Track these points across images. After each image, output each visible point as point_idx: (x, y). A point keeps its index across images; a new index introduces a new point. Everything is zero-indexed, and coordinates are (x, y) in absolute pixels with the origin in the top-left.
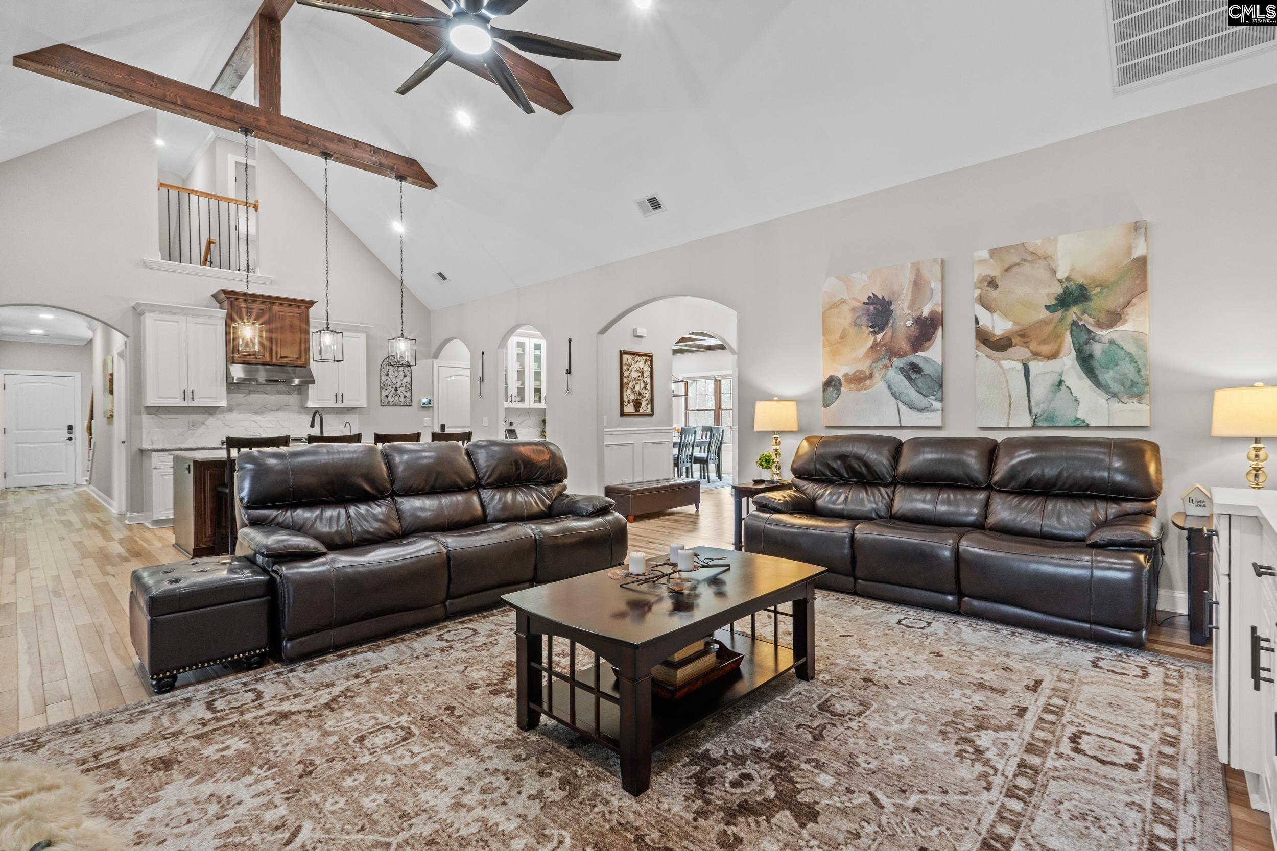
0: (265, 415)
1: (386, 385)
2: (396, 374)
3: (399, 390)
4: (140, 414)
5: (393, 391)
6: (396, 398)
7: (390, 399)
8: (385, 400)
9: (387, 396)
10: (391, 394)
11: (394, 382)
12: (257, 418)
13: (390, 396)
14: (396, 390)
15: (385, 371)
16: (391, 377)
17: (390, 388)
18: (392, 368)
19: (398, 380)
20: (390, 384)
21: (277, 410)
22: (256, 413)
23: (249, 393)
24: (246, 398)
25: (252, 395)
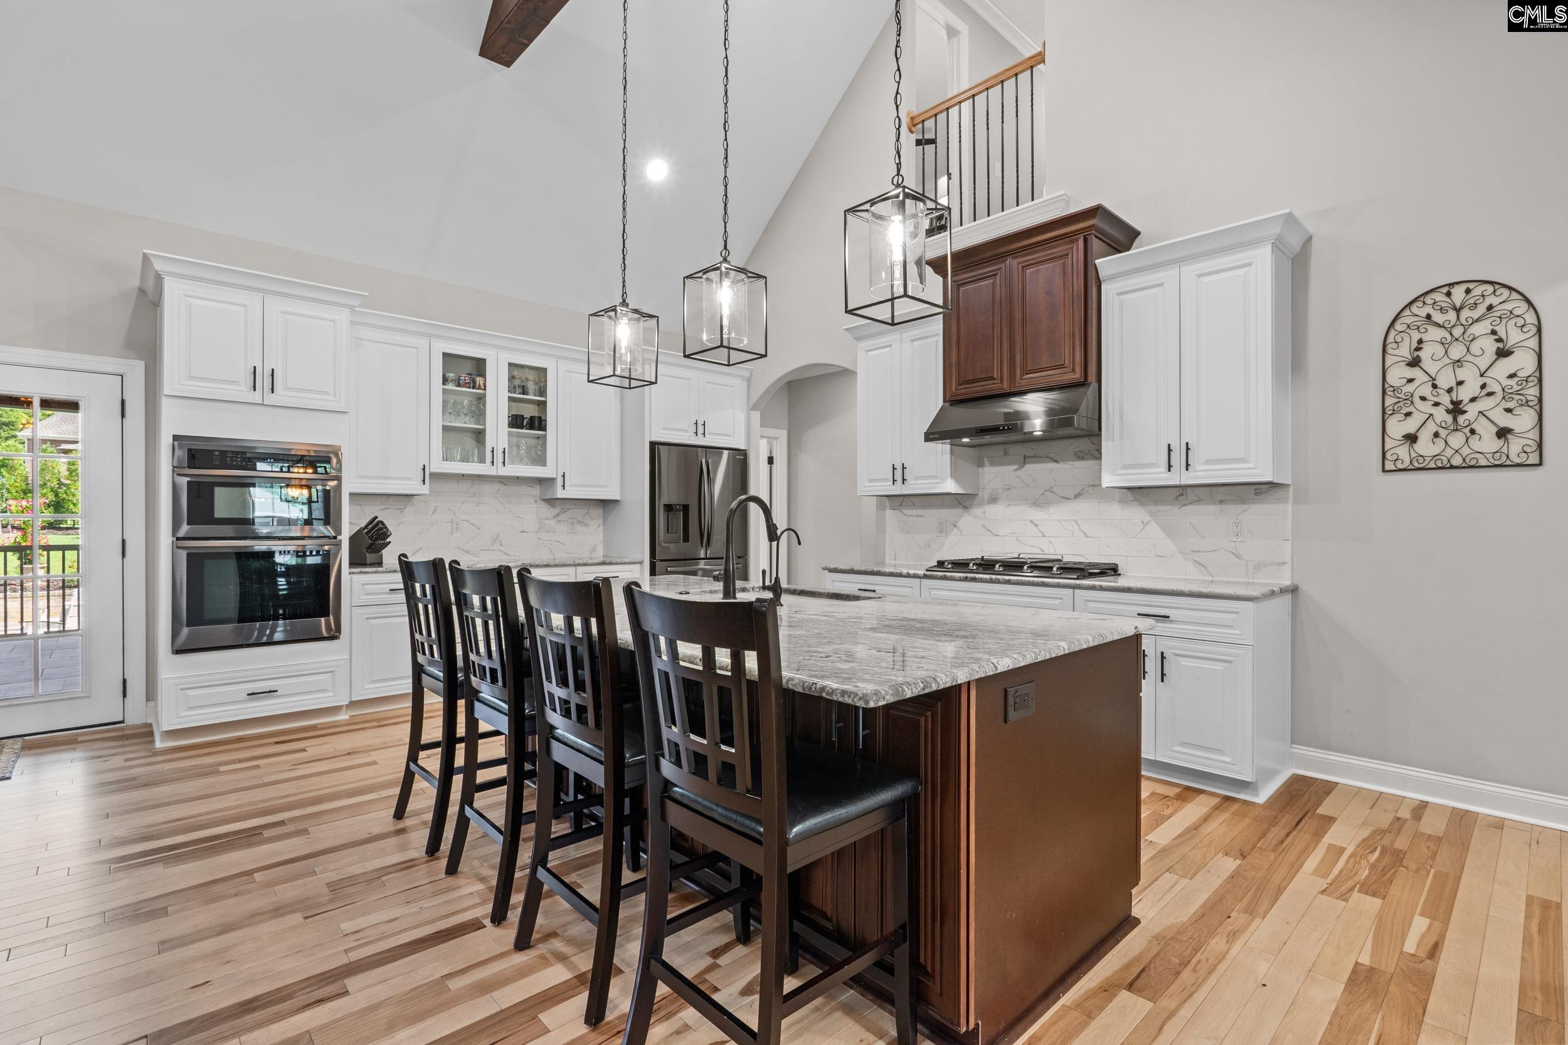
0: (1052, 509)
1: (1410, 399)
2: (1457, 351)
3: (1472, 410)
4: (885, 510)
5: (1441, 415)
6: (1456, 440)
7: (1426, 447)
8: (1403, 452)
9: (1412, 438)
10: (1431, 427)
11: (1446, 380)
12: (1038, 515)
13: (1425, 436)
14: (1456, 409)
15: (1405, 351)
16: (1432, 368)
17: (1426, 407)
18: (1435, 334)
19: (1467, 373)
20: (1427, 391)
21: (1076, 497)
22: (1036, 504)
23: (1025, 463)
24: (1018, 473)
25: (1029, 467)
